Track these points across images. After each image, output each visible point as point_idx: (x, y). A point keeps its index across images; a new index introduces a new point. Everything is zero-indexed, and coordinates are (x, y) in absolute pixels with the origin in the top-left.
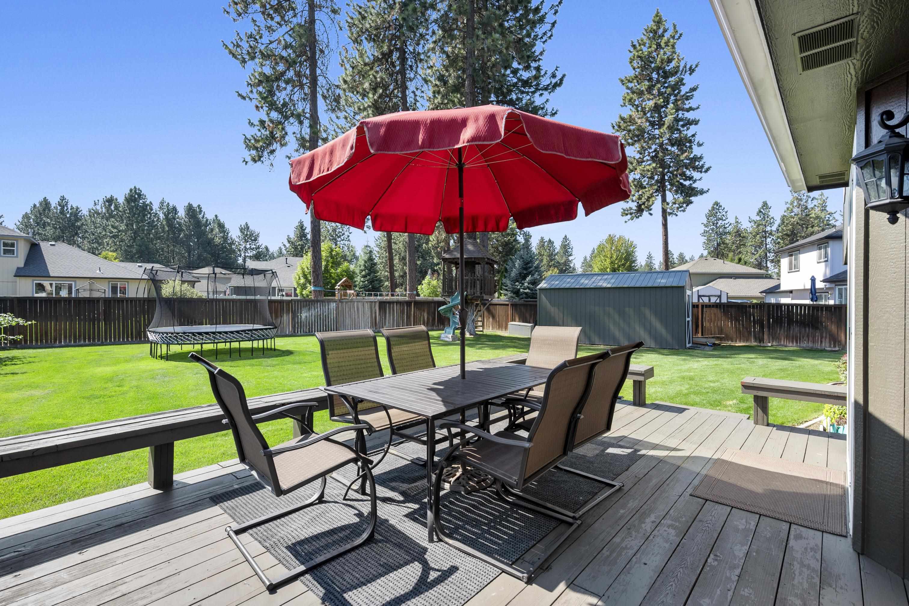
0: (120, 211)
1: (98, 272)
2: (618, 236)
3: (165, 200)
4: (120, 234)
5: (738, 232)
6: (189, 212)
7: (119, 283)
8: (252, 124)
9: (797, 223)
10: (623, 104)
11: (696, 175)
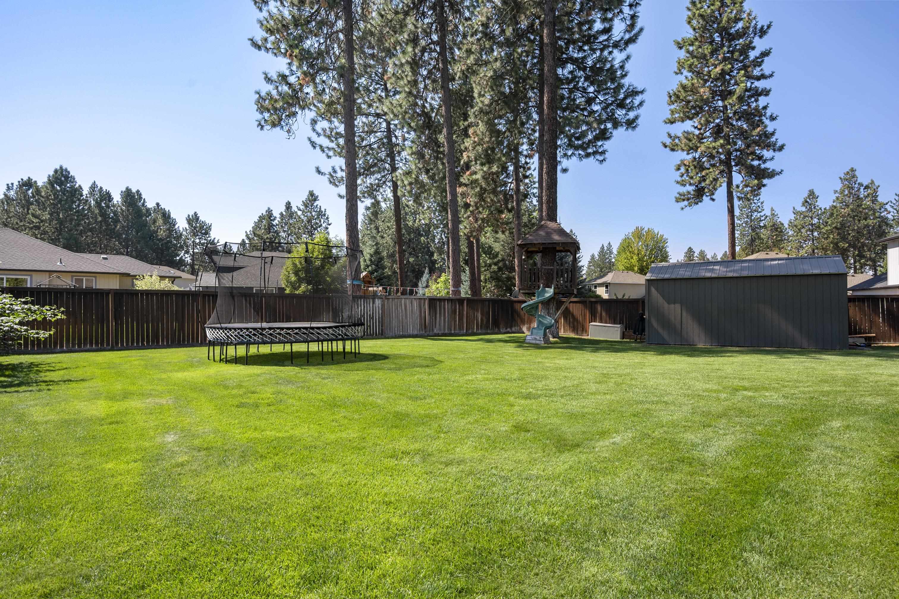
0: (43, 197)
1: (58, 264)
2: (646, 229)
3: (97, 183)
4: (41, 224)
5: (774, 225)
6: (127, 199)
7: (84, 278)
8: (269, 79)
9: (849, 215)
10: (678, 71)
11: (767, 154)
